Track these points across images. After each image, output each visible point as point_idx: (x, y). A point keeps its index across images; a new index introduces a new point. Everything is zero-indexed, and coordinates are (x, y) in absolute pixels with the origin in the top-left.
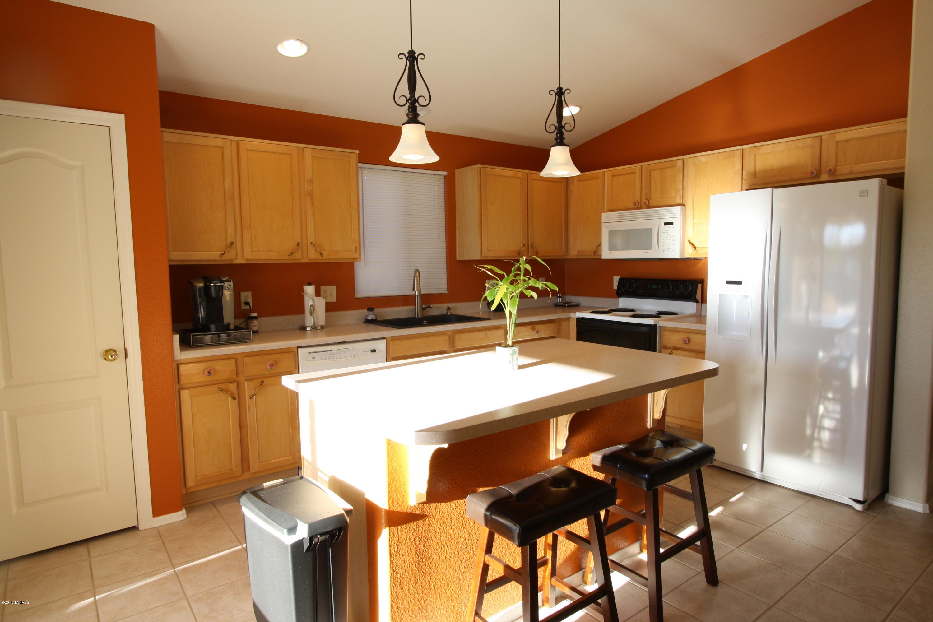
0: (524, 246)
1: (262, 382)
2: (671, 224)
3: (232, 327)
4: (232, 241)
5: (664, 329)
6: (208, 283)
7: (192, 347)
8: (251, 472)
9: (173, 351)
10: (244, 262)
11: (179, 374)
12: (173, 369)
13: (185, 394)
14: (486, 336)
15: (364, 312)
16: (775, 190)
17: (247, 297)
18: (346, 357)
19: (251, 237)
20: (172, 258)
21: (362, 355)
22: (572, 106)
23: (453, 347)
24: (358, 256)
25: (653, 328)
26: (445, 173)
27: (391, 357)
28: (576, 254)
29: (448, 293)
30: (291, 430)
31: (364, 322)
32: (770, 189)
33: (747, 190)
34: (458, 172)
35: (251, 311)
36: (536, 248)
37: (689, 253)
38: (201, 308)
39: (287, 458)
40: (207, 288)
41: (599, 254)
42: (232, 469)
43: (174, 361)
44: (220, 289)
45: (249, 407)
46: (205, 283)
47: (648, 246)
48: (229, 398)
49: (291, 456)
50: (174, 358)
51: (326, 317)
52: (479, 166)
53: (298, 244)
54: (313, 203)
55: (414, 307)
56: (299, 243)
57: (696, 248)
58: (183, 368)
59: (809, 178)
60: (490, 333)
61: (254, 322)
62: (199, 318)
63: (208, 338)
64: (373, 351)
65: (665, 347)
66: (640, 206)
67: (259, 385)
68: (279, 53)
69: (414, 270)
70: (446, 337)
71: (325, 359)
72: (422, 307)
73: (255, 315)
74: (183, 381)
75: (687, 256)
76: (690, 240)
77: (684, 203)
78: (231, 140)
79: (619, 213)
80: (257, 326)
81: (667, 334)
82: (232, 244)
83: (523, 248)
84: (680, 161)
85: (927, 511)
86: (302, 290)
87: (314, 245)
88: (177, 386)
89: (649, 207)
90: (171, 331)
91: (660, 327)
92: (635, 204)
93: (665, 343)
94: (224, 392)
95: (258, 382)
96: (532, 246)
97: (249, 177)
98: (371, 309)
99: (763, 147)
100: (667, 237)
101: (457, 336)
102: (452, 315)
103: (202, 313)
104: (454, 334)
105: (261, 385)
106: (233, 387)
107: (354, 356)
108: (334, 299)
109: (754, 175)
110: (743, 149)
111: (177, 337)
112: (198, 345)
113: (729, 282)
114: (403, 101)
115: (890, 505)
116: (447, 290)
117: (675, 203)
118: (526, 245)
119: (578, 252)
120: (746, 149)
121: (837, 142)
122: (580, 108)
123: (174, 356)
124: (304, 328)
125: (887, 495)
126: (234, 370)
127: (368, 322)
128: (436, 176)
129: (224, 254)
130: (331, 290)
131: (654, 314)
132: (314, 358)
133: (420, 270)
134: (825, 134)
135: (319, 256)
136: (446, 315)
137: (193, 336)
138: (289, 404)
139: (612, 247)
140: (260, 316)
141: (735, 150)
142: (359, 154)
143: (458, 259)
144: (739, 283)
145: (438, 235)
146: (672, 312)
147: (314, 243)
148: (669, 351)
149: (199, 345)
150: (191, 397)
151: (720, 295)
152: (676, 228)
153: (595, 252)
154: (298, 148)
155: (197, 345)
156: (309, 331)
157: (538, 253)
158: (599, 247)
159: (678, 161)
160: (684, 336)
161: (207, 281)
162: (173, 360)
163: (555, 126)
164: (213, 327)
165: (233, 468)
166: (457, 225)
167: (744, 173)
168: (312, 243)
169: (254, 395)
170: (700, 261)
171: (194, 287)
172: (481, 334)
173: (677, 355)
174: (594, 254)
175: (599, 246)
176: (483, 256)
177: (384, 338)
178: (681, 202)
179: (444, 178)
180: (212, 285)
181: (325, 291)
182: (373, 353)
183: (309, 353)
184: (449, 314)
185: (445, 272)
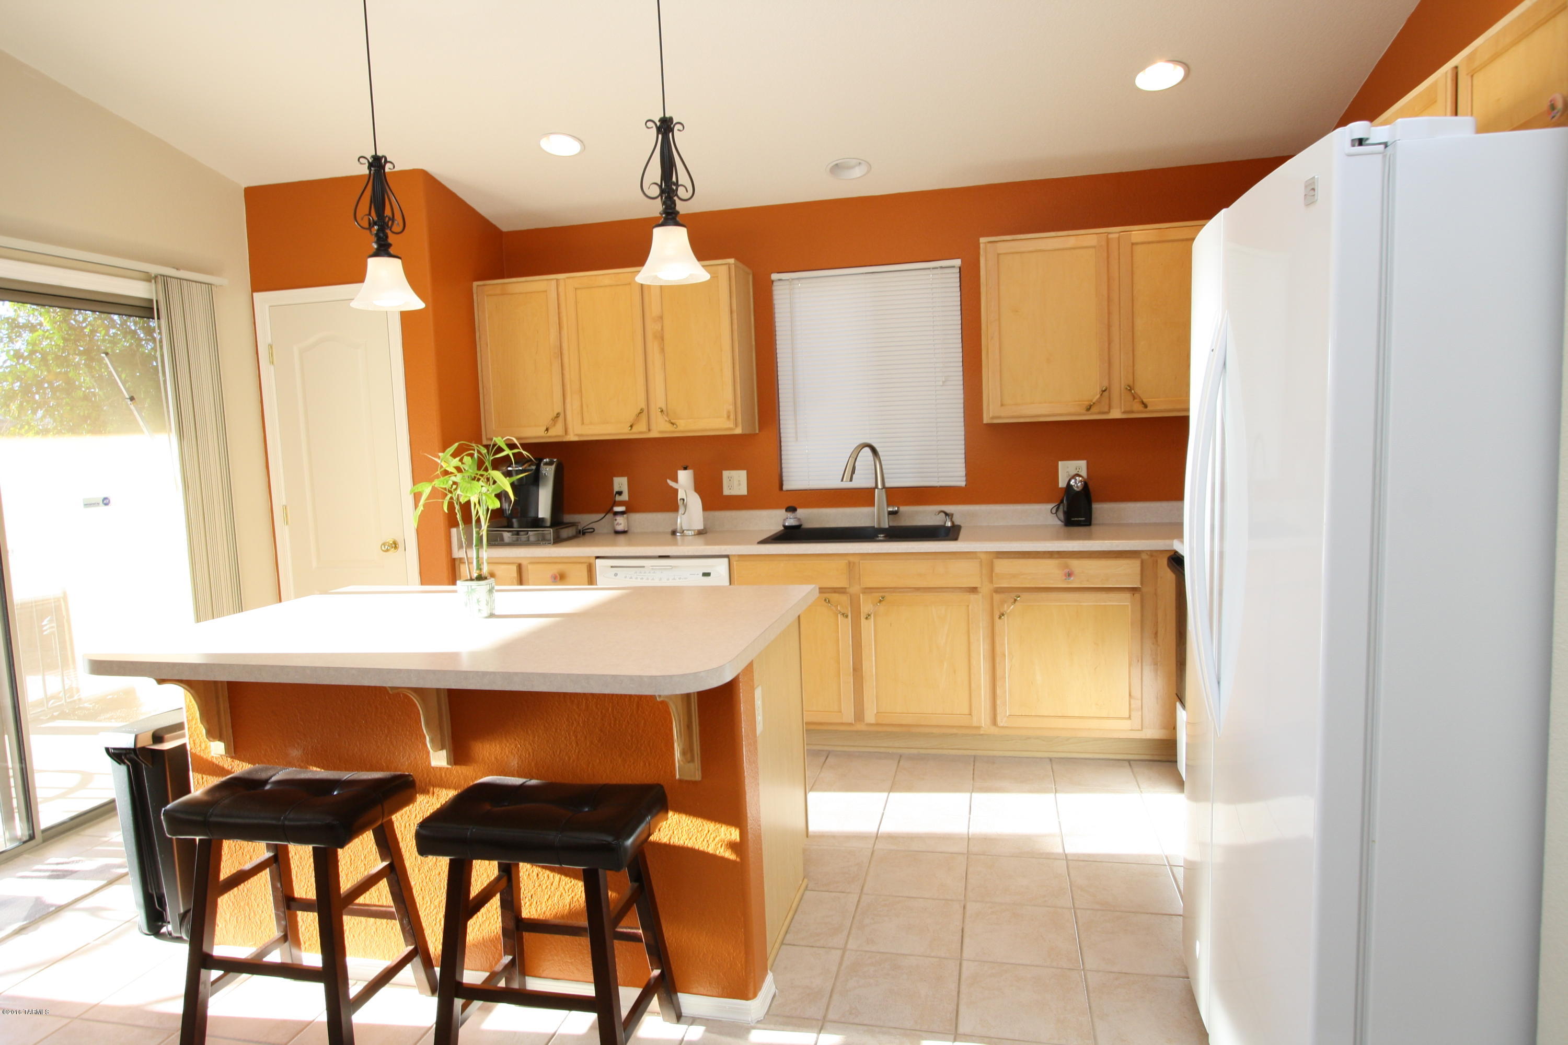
4: (559, 411)
10: (576, 438)
14: (932, 571)
17: (622, 484)
19: (581, 406)
21: (686, 578)
23: (859, 584)
26: (957, 262)
29: (964, 485)
52: (983, 240)
53: (641, 411)
54: (662, 350)
56: (643, 409)
61: (618, 518)
64: (707, 574)
70: (844, 566)
72: (887, 509)
73: (621, 509)
78: (557, 280)
80: (621, 524)
82: (558, 415)
87: (662, 411)
97: (577, 325)
98: (792, 509)
101: (867, 565)
108: (742, 491)
110: (1456, 68)
111: (454, 532)
116: (963, 481)
120: (1460, 65)
122: (1182, 66)
124: (674, 532)
127: (786, 528)
128: (939, 271)
129: (549, 429)
130: (739, 477)
132: (616, 575)
135: (669, 427)
136: (944, 527)
141: (1442, 76)
145: (944, 379)
147: (664, 409)
157: (1149, 405)
168: (660, 408)
172: (922, 566)
177: (725, 556)
179: (957, 271)
181: (730, 478)
182: (706, 578)
183: (612, 567)
184: (949, 524)
185: (963, 447)
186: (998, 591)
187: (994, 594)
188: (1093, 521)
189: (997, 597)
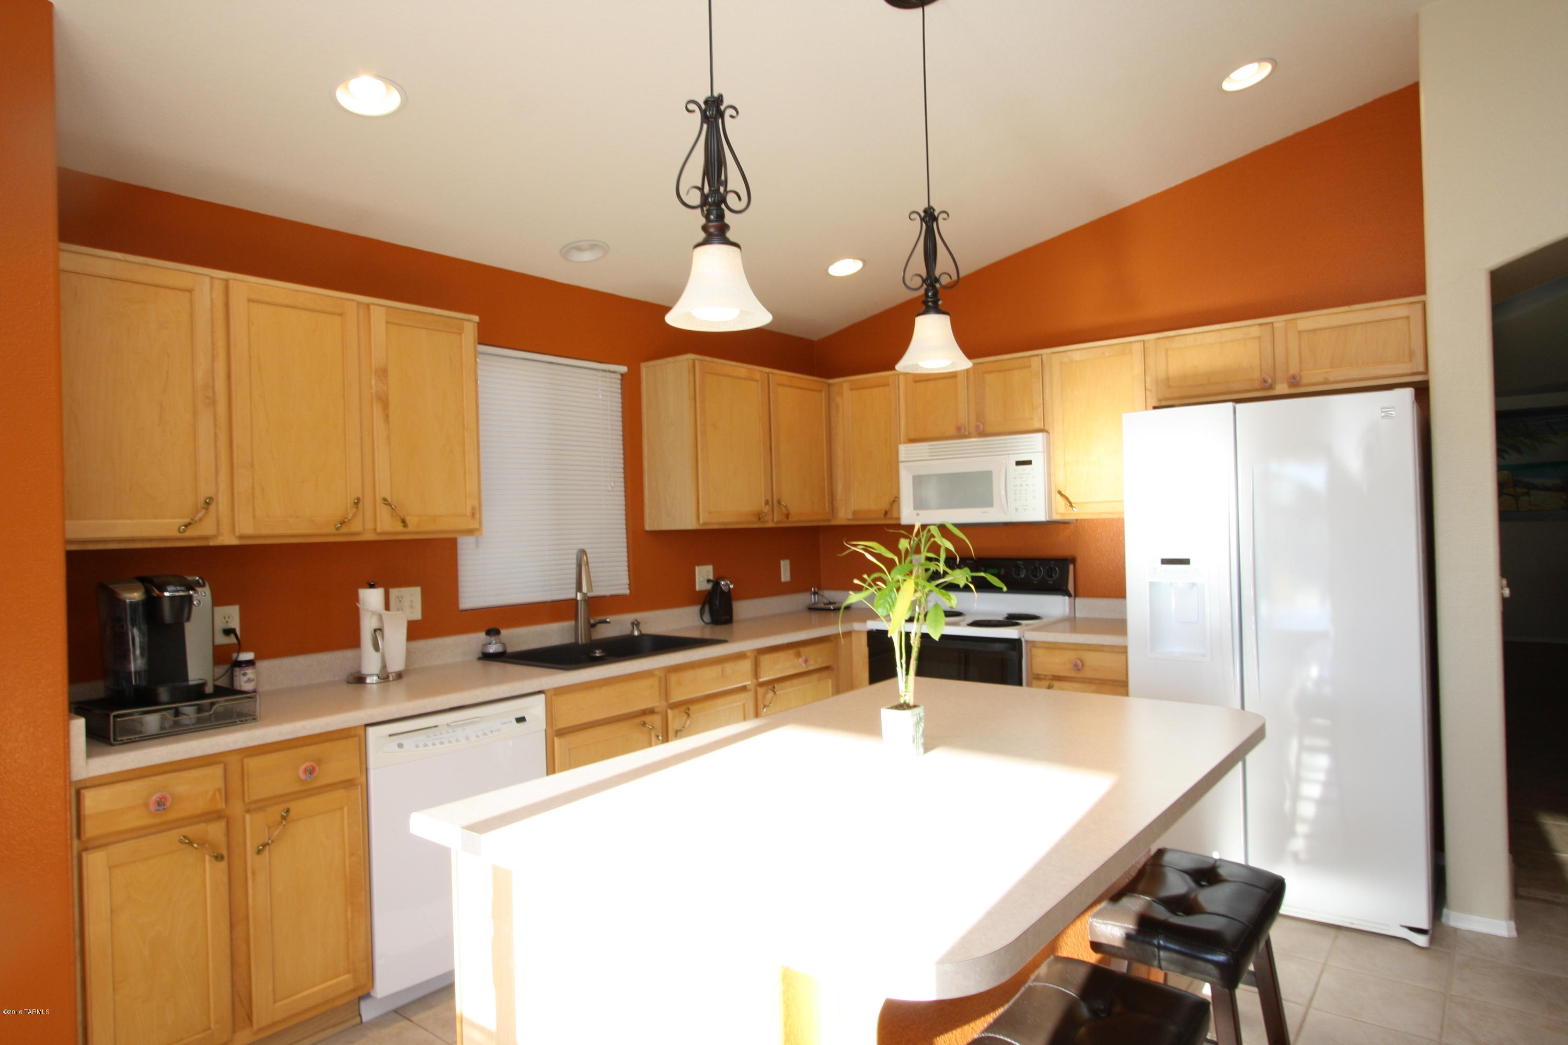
0: (767, 503)
1: (288, 811)
2: (1029, 463)
3: (209, 689)
4: (210, 493)
5: (1032, 644)
6: (157, 592)
7: (112, 745)
8: (255, 1027)
9: (69, 759)
10: (234, 542)
11: (82, 813)
12: (68, 805)
13: (95, 862)
14: (722, 674)
15: (476, 640)
16: (1239, 406)
17: (229, 618)
18: (467, 738)
19: (253, 488)
20: (70, 535)
21: (499, 730)
22: (849, 258)
23: (667, 699)
24: (477, 526)
25: (1015, 644)
26: (624, 369)
27: (554, 729)
28: (850, 516)
29: (631, 593)
30: (349, 914)
31: (480, 659)
32: (1230, 404)
33: (1155, 408)
34: (647, 369)
35: (240, 648)
36: (786, 507)
37: (1061, 512)
38: (134, 652)
39: (340, 979)
40: (152, 605)
41: (895, 515)
42: (210, 1028)
43: (71, 782)
44: (184, 605)
45: (254, 873)
46: (148, 592)
47: (987, 501)
48: (207, 857)
49: (348, 972)
50: (70, 779)
51: (408, 652)
52: (691, 356)
53: (357, 503)
54: (387, 417)
55: (572, 623)
56: (358, 499)
57: (1073, 504)
58: (93, 801)
59: (1257, 390)
60: (729, 667)
61: (247, 671)
62: (130, 672)
63: (152, 721)
64: (521, 720)
65: (1038, 677)
66: (967, 433)
67: (279, 818)
68: (341, 106)
69: (575, 552)
70: (654, 681)
71: (426, 745)
72: (589, 622)
73: (247, 656)
74: (91, 829)
75: (1056, 517)
76: (1061, 490)
77: (1046, 428)
78: (212, 278)
79: (930, 445)
80: (253, 680)
81: (1039, 654)
82: (208, 503)
83: (765, 506)
84: (1036, 358)
85: (1514, 934)
86: (356, 598)
87: (389, 505)
88: (75, 842)
89: (982, 434)
90: (66, 712)
91: (1026, 641)
92: (958, 429)
93: (1037, 670)
94: (195, 845)
95: (276, 811)
96: (779, 502)
97: (250, 358)
98: (493, 632)
99: (1177, 338)
100: (1021, 485)
101: (673, 678)
102: (642, 636)
103: (136, 663)
104: (668, 675)
105: (284, 818)
106: (215, 831)
107: (485, 734)
108: (417, 615)
109: (1167, 382)
110: (1144, 341)
111: (79, 725)
112: (127, 739)
113: (1165, 562)
114: (694, 198)
115: (1455, 930)
116: (630, 589)
117: (1031, 428)
118: (770, 503)
119: (855, 513)
120: (1149, 340)
121: (1300, 332)
122: (863, 262)
123: (70, 773)
124: (360, 679)
125: (1445, 911)
126: (219, 790)
127: (487, 657)
128: (608, 374)
129: (190, 524)
130: (411, 595)
131: (1001, 618)
132: (400, 746)
133: (587, 551)
134: (1279, 321)
135: (399, 527)
136: (631, 637)
137: (115, 717)
138: (347, 854)
139: (919, 504)
140: (260, 656)
141: (1131, 342)
142: (479, 324)
143: (647, 528)
144: (1186, 562)
145: (612, 484)
146: (1031, 615)
147: (389, 499)
148: (1046, 683)
149: (130, 739)
150: (110, 868)
151: (1151, 584)
152: (1037, 470)
153: (886, 513)
154: (359, 303)
155: (124, 738)
156: (375, 686)
157: (790, 516)
158: (895, 504)
159: (1033, 359)
160: (1070, 656)
161: (151, 583)
162: (68, 780)
163: (921, 276)
164: (163, 693)
165: (213, 1026)
166: (646, 465)
167: (1148, 379)
168: (385, 499)
169: (268, 844)
170: (1068, 525)
171: (116, 602)
172: (714, 671)
173: (1061, 689)
174: (885, 516)
175: (894, 501)
176: (701, 522)
177: (540, 692)
178: (1042, 427)
179: (620, 377)
180: (166, 596)
181: (400, 598)
182: (522, 725)
183: (390, 735)
184: (636, 633)
185: (626, 554)
186: (761, 685)
187: (758, 688)
188: (735, 617)
189: (761, 691)
